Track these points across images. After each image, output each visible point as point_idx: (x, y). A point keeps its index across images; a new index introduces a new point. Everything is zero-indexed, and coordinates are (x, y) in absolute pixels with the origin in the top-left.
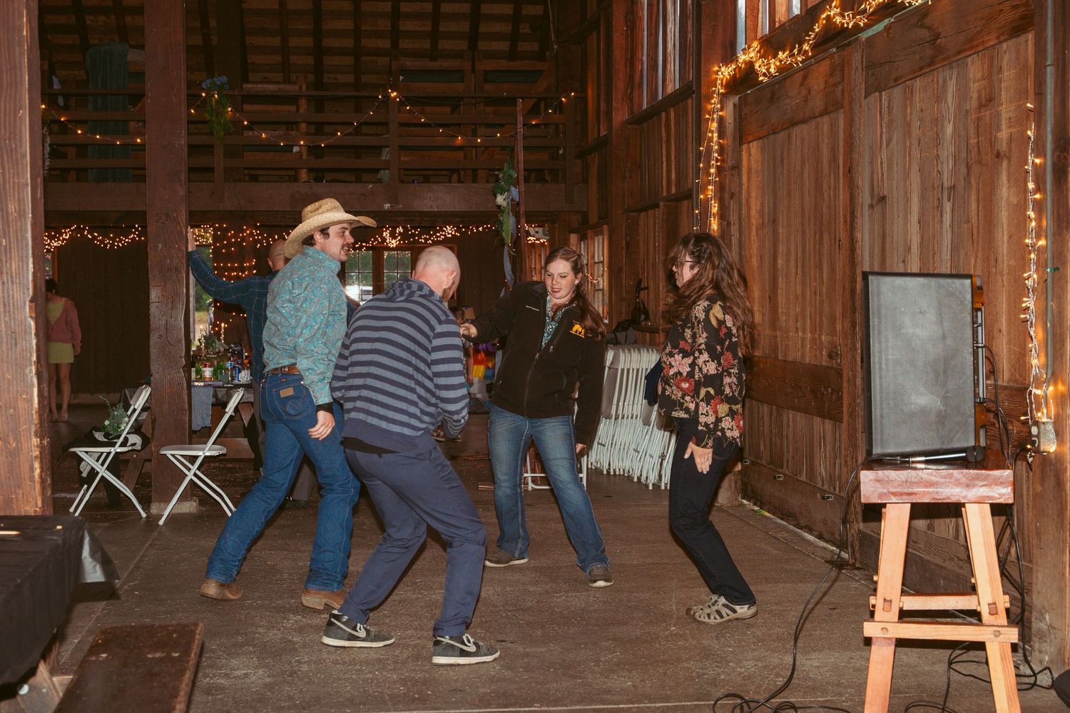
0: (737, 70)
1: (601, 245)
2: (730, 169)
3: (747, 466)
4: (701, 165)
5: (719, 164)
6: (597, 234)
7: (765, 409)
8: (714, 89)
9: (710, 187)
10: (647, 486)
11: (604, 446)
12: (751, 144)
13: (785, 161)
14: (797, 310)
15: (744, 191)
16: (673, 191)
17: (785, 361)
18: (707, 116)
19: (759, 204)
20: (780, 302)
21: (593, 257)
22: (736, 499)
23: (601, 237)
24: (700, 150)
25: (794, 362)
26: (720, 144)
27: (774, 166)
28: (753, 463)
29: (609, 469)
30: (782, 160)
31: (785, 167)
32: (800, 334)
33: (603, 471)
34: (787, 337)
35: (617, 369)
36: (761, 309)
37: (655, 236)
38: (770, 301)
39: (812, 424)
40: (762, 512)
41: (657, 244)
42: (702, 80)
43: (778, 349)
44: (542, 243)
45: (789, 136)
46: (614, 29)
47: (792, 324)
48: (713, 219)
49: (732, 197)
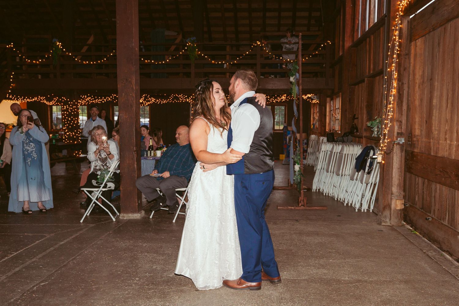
1: (339, 101)
2: (404, 55)
3: (407, 207)
4: (389, 53)
5: (398, 52)
6: (337, 97)
7: (420, 180)
8: (397, 13)
9: (393, 65)
10: (354, 209)
11: (336, 187)
12: (417, 40)
13: (441, 44)
14: (446, 128)
15: (411, 67)
16: (372, 72)
17: (436, 156)
18: (393, 28)
19: (421, 72)
20: (434, 123)
21: (336, 106)
22: (401, 223)
23: (339, 98)
24: (389, 46)
25: (443, 158)
26: (399, 42)
27: (433, 49)
28: (411, 206)
29: (338, 197)
30: (439, 44)
31: (441, 47)
32: (448, 142)
33: (335, 199)
34: (439, 143)
35: (343, 154)
36: (420, 128)
37: (362, 94)
38: (426, 123)
39: (455, 194)
40: (415, 232)
41: (363, 99)
42: (391, 9)
43: (431, 149)
44: (317, 103)
45: (445, 28)
46: (347, 6)
47: (442, 136)
48: (394, 81)
49: (405, 70)
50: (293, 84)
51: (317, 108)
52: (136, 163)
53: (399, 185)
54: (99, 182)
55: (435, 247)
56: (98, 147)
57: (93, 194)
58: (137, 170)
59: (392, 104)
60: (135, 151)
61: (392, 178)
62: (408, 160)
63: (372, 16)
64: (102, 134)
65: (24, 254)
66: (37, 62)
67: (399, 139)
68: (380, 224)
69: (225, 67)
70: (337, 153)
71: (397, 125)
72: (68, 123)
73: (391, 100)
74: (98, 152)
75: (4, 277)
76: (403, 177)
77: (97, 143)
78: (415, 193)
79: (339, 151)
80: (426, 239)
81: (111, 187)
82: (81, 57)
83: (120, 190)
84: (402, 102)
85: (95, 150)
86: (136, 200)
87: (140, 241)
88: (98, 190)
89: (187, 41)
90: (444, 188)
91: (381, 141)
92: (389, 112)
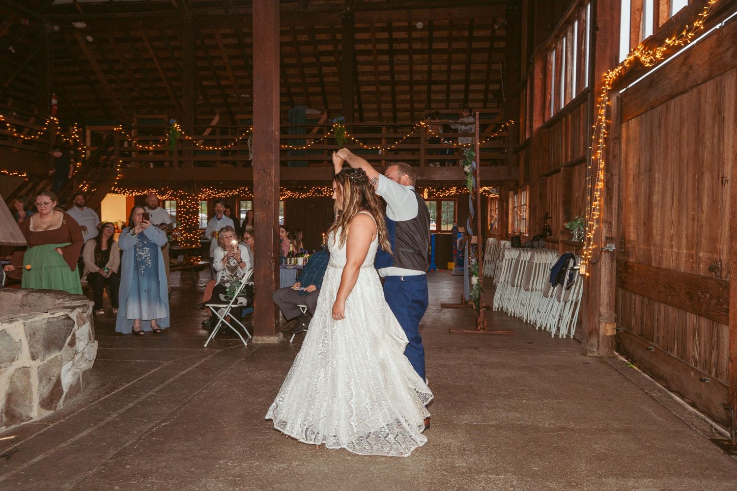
0: (623, 70)
1: (525, 195)
2: (613, 139)
3: (620, 332)
4: (593, 137)
5: (605, 136)
6: (523, 190)
7: (637, 299)
8: (603, 87)
9: (599, 151)
10: (550, 334)
11: (524, 306)
12: (630, 121)
13: (663, 126)
14: (672, 232)
15: (622, 154)
16: (569, 160)
17: (659, 268)
18: (598, 106)
19: (636, 160)
20: (654, 226)
21: (521, 202)
22: (613, 353)
23: (525, 192)
24: (593, 128)
25: (668, 270)
26: (607, 123)
27: (651, 132)
28: (625, 331)
29: (527, 319)
30: (660, 126)
31: (663, 131)
32: (675, 250)
33: (523, 321)
34: (662, 252)
35: (533, 263)
36: (636, 231)
37: (557, 188)
38: (645, 225)
39: (686, 317)
40: (632, 365)
41: (558, 193)
42: (596, 82)
43: (652, 259)
44: (496, 197)
45: (667, 106)
46: (535, 77)
47: (667, 242)
48: (600, 172)
49: (614, 158)
50: (468, 175)
51: (495, 203)
52: (274, 273)
53: (609, 304)
54: (228, 297)
55: (659, 385)
56: (226, 253)
57: (220, 311)
58: (275, 281)
59: (599, 201)
60: (273, 258)
61: (600, 295)
62: (620, 272)
63: (568, 90)
64: (231, 236)
65: (138, 386)
66: (150, 148)
67: (608, 245)
68: (585, 354)
69: (379, 153)
70: (525, 261)
71: (605, 227)
72: (185, 222)
73: (597, 196)
74: (226, 259)
75: (115, 415)
76: (614, 294)
77: (225, 248)
78: (631, 315)
79: (527, 260)
80: (647, 374)
81: (242, 303)
82: (203, 141)
83: (253, 307)
84: (611, 198)
85: (223, 257)
86: (274, 319)
87: (280, 372)
88: (227, 307)
89: (334, 121)
90: (671, 309)
91: (584, 248)
92: (594, 211)
